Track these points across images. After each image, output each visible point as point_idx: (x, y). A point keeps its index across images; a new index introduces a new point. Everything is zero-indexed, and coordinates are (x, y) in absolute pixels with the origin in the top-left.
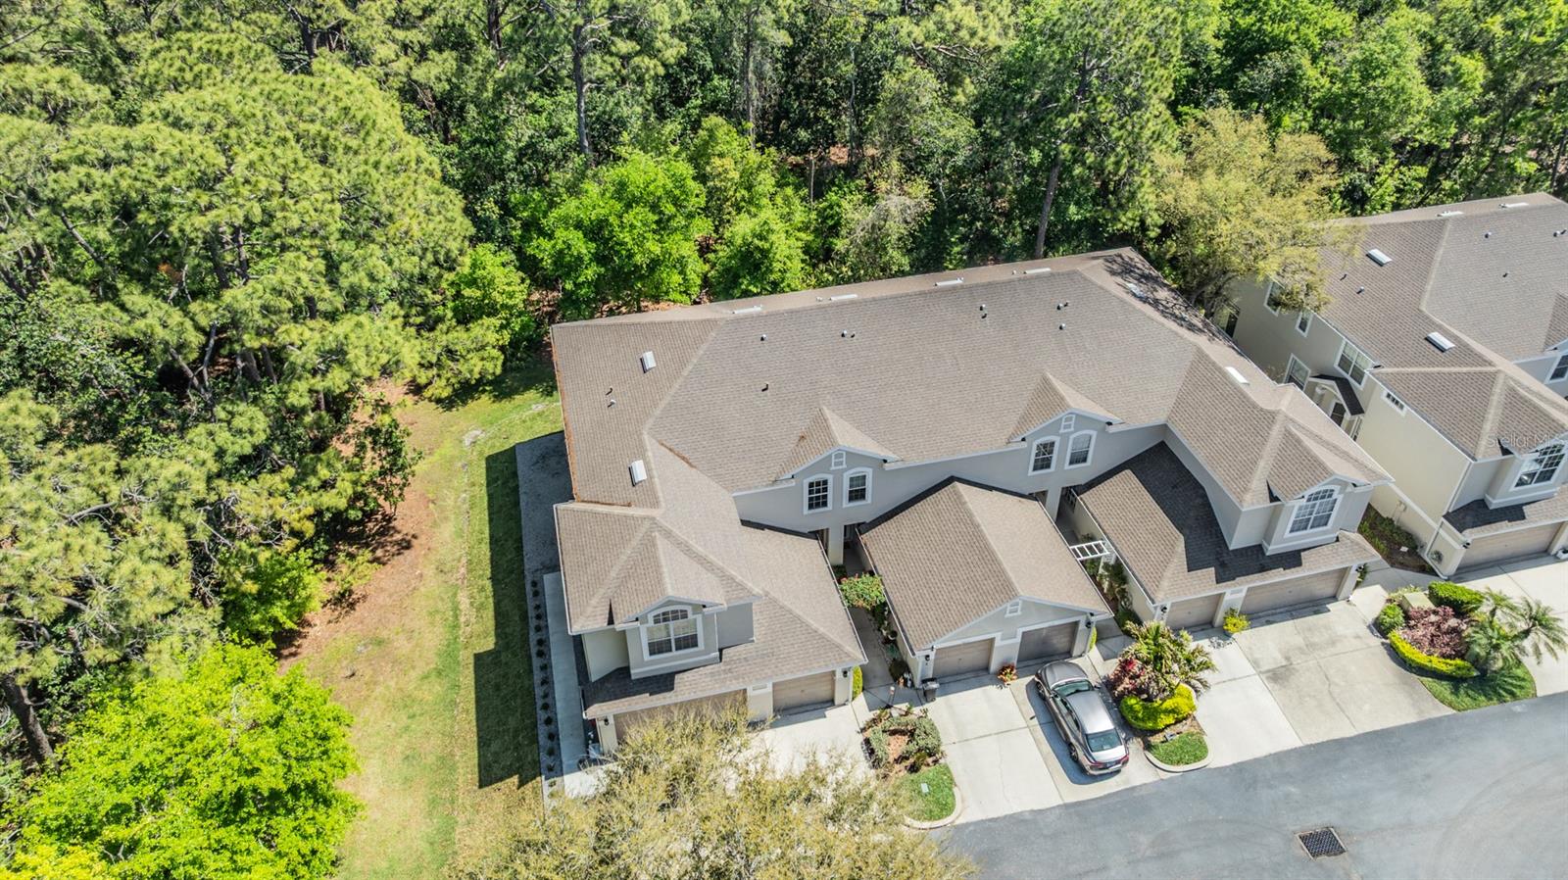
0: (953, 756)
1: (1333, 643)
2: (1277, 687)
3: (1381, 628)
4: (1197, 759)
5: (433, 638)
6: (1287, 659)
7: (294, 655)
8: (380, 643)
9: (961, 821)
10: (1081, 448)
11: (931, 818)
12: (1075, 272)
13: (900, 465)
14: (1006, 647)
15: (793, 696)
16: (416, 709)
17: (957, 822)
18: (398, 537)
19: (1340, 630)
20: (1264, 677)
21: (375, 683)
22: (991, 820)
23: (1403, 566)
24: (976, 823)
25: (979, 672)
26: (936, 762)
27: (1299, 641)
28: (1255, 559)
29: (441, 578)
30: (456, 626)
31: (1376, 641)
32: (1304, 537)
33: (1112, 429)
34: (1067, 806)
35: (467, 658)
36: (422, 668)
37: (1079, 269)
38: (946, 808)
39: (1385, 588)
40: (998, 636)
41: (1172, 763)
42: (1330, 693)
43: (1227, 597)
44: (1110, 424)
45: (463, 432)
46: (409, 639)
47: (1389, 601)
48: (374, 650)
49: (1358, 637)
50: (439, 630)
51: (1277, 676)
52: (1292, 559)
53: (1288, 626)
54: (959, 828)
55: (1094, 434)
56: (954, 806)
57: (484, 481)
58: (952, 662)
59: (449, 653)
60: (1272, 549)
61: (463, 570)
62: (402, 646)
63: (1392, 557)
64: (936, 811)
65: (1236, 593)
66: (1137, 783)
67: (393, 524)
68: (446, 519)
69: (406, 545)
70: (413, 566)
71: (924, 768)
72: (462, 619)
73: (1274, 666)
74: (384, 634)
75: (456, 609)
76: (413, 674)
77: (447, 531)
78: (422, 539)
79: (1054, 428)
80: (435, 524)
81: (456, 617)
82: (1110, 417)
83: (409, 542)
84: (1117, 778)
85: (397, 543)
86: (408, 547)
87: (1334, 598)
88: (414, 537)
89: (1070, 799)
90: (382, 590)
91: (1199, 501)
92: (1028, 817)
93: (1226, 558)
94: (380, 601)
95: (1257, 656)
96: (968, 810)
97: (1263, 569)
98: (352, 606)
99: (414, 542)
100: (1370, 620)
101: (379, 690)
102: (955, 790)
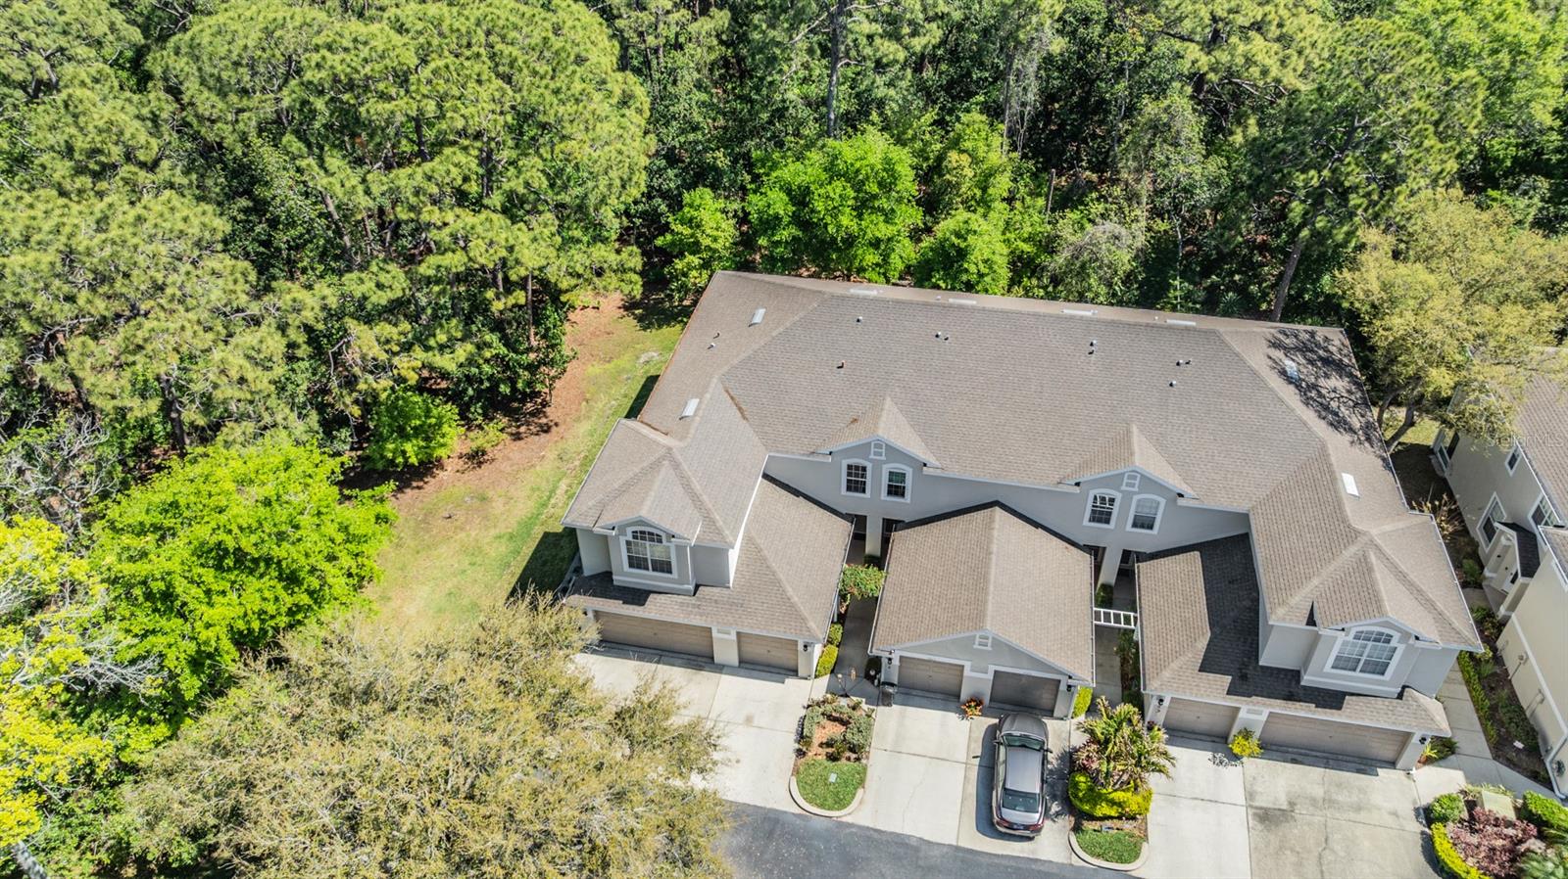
0: (876, 760)
1: (1358, 809)
2: (1260, 827)
3: (1429, 816)
4: (1121, 860)
5: (523, 508)
6: (1292, 804)
7: (419, 488)
8: (483, 499)
9: (849, 819)
10: (1146, 512)
11: (822, 806)
12: (1214, 332)
13: (938, 473)
14: (977, 679)
15: (756, 651)
16: (479, 560)
17: (844, 819)
18: (544, 421)
19: (1377, 799)
20: (1251, 812)
21: (462, 529)
22: (876, 831)
23: (1511, 764)
24: (860, 827)
25: (948, 696)
26: (858, 759)
27: (1319, 792)
28: (1287, 684)
29: (557, 463)
30: (544, 505)
31: (1416, 827)
32: (1352, 679)
33: (1181, 502)
34: (957, 848)
35: (538, 533)
36: (501, 529)
37: (1221, 329)
38: (841, 803)
39: (1467, 777)
40: (968, 665)
41: (1092, 854)
42: (1320, 857)
43: (1242, 714)
44: (1181, 495)
45: (644, 351)
46: (505, 504)
47: (1464, 792)
48: (476, 503)
49: (1395, 814)
50: (531, 504)
51: (1267, 817)
52: (1332, 699)
53: (1316, 773)
54: (842, 825)
55: (1163, 502)
56: (849, 803)
57: (634, 396)
58: (921, 675)
59: (527, 525)
60: (1307, 680)
61: (577, 463)
62: (498, 506)
63: (1500, 749)
64: (830, 801)
65: (1255, 712)
66: (1043, 858)
67: (547, 409)
68: (589, 418)
69: (546, 429)
70: (542, 447)
71: (843, 761)
72: (553, 501)
73: (1270, 806)
74: (490, 494)
75: (553, 492)
76: (493, 532)
77: (584, 427)
78: (561, 429)
79: (1115, 481)
80: (578, 420)
81: (549, 498)
82: (1184, 488)
83: (549, 428)
84: (1025, 845)
85: (541, 426)
86: (546, 432)
87: (1392, 764)
88: (556, 424)
89: (965, 844)
90: (509, 459)
91: (1247, 603)
92: (913, 842)
93: (1250, 672)
94: (502, 467)
95: (1259, 788)
96: (861, 813)
97: (1290, 697)
98: (480, 464)
99: (554, 429)
100: (1424, 802)
101: (463, 535)
102: (860, 792)
